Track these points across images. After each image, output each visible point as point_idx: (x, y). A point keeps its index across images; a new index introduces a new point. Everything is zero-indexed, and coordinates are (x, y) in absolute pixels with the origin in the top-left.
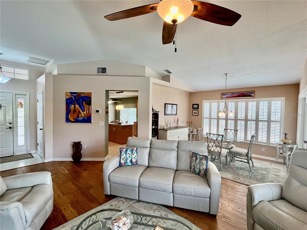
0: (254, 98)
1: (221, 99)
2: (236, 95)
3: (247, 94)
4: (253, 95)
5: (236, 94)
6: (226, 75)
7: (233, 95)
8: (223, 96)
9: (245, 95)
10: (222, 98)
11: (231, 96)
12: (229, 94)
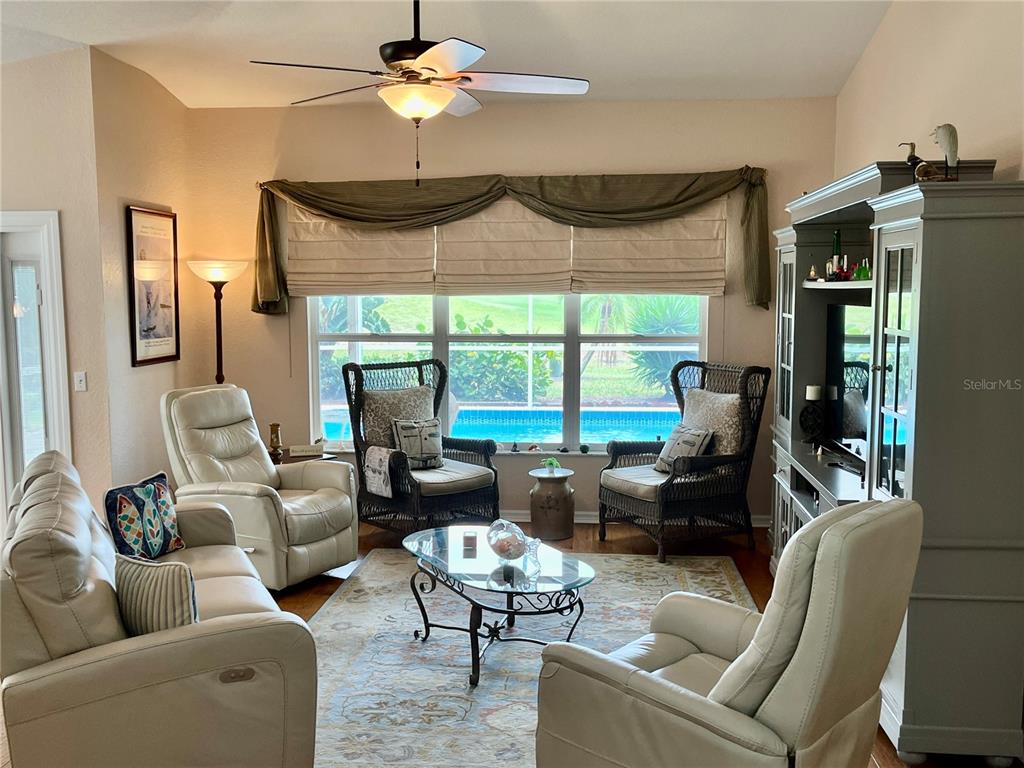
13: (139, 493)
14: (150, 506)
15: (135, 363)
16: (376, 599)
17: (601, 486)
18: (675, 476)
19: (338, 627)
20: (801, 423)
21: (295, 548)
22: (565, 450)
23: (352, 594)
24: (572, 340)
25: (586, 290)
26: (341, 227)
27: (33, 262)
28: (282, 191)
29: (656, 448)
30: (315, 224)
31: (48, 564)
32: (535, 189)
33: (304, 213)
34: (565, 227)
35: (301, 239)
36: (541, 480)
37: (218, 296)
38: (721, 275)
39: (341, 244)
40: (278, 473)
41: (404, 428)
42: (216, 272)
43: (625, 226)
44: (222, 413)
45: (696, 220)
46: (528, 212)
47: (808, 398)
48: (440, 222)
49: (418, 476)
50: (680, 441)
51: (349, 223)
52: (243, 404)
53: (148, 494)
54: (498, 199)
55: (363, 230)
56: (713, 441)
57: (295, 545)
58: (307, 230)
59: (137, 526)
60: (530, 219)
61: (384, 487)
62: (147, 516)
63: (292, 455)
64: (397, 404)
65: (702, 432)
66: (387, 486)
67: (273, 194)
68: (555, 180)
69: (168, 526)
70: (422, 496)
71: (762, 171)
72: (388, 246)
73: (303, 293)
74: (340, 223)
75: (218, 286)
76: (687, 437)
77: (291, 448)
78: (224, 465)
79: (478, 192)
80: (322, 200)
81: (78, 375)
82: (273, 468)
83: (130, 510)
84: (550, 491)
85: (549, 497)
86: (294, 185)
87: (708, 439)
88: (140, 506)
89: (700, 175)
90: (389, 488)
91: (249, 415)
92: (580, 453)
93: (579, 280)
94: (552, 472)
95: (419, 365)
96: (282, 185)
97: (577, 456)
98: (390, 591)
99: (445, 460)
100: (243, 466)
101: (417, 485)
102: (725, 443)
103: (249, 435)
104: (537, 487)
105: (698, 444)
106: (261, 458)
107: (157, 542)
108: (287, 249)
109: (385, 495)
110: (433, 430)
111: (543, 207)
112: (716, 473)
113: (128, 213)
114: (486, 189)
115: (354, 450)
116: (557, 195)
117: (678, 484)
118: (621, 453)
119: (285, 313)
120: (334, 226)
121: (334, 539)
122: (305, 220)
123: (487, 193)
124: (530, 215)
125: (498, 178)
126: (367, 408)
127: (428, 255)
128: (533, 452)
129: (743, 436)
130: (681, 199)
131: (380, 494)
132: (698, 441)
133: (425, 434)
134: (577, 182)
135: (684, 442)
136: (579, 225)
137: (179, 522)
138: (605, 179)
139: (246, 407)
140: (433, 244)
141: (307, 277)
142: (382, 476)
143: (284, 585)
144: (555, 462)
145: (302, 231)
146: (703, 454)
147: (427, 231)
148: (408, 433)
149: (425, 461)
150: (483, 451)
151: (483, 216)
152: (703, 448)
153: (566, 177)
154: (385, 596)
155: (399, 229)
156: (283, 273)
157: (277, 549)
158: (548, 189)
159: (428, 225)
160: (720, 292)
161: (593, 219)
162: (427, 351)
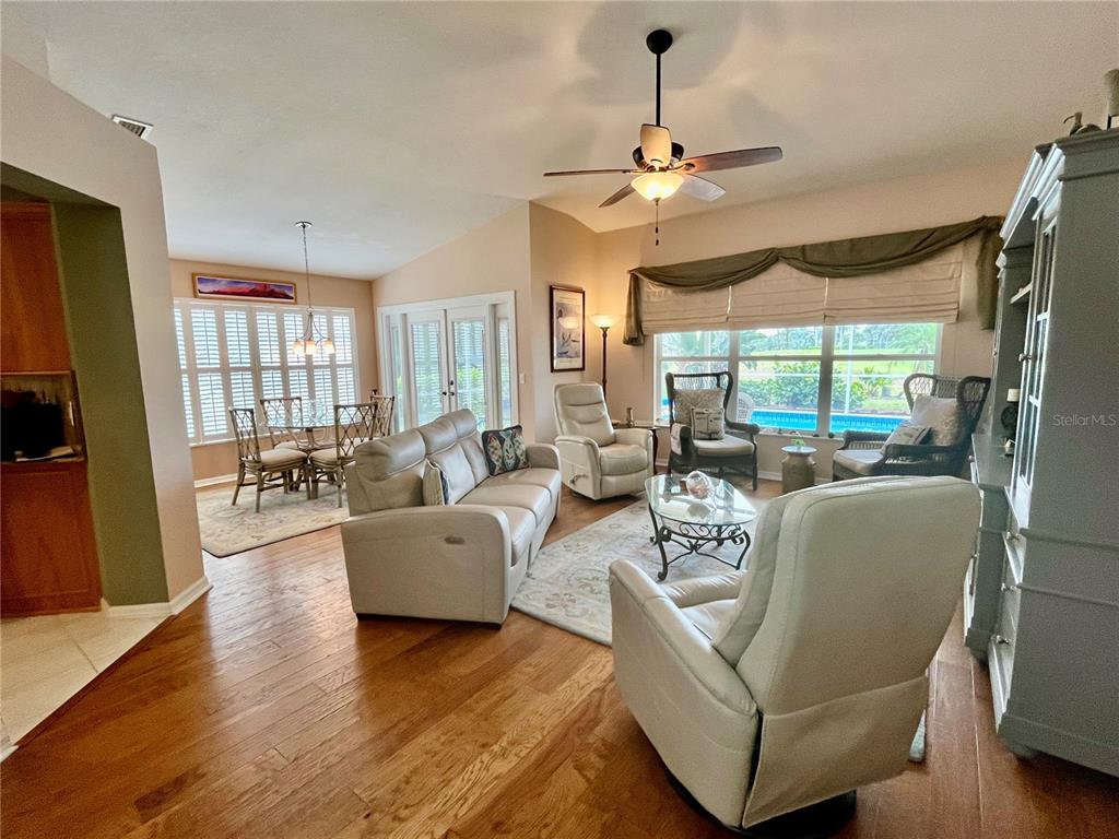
0: (296, 303)
1: (196, 296)
2: (245, 287)
3: (277, 290)
4: (292, 295)
5: (248, 286)
6: (304, 227)
7: (236, 288)
8: (199, 287)
9: (272, 291)
10: (196, 293)
11: (227, 289)
12: (223, 283)
13: (502, 434)
14: (508, 442)
15: (553, 370)
17: (834, 462)
18: (887, 458)
21: (608, 478)
22: (815, 436)
23: (637, 509)
25: (837, 323)
27: (506, 318)
28: (642, 274)
29: (883, 438)
30: (659, 291)
31: (369, 459)
32: (799, 255)
33: (653, 285)
34: (823, 279)
35: (651, 301)
36: (791, 454)
37: (605, 336)
38: (954, 306)
39: (676, 302)
40: (614, 434)
41: (697, 413)
42: (604, 321)
43: (867, 274)
44: (584, 398)
46: (795, 271)
47: (1009, 399)
48: (733, 283)
49: (698, 443)
50: (902, 433)
51: (678, 289)
52: (599, 394)
53: (508, 435)
54: (773, 264)
55: (687, 292)
56: (929, 436)
57: (608, 475)
58: (654, 295)
59: (499, 452)
60: (796, 275)
62: (505, 447)
64: (696, 398)
65: (921, 427)
66: (678, 447)
67: (637, 276)
68: (814, 247)
69: (519, 454)
70: (699, 456)
71: (999, 218)
72: (700, 300)
73: (651, 333)
74: (673, 290)
75: (605, 330)
76: (908, 431)
78: (581, 426)
79: (758, 261)
80: (664, 276)
81: (521, 376)
82: (612, 431)
83: (496, 443)
84: (796, 462)
85: (794, 466)
86: (648, 269)
87: (925, 432)
88: (502, 441)
89: (935, 230)
90: (680, 449)
91: (601, 400)
92: (827, 438)
93: (829, 317)
94: (799, 449)
95: (718, 375)
96: (641, 270)
97: (824, 440)
99: (725, 435)
100: (592, 428)
101: (696, 449)
102: (941, 437)
103: (601, 411)
104: (788, 457)
105: (916, 436)
106: (606, 425)
107: (511, 462)
108: (644, 307)
110: (718, 416)
111: (806, 266)
112: (931, 459)
113: (551, 290)
114: (763, 258)
116: (816, 257)
117: (891, 464)
118: (853, 439)
119: (641, 344)
120: (670, 292)
121: (634, 475)
122: (653, 289)
123: (765, 261)
124: (796, 273)
125: (772, 250)
127: (725, 304)
128: (793, 435)
129: (959, 433)
130: (919, 248)
132: (916, 434)
133: (711, 417)
134: (831, 246)
135: (905, 434)
136: (832, 276)
137: (527, 453)
138: (853, 242)
140: (728, 299)
141: (653, 323)
142: (677, 441)
143: (599, 497)
144: (805, 443)
145: (652, 296)
146: (921, 443)
147: (724, 290)
148: (700, 416)
149: (710, 435)
150: (751, 431)
151: (763, 276)
152: (920, 439)
153: (823, 244)
155: (707, 290)
156: (640, 322)
157: (594, 475)
158: (808, 253)
159: (725, 286)
160: (953, 319)
161: (843, 271)
162: (724, 366)
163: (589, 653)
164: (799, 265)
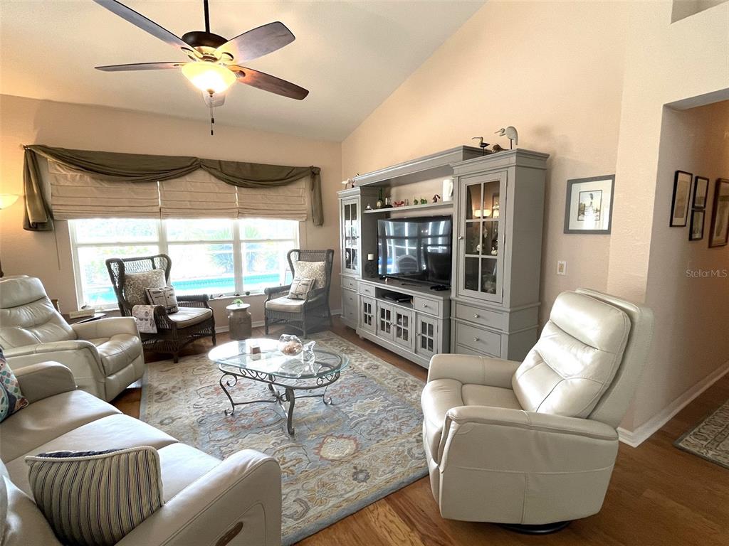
16: (174, 395)
17: (266, 309)
18: (308, 299)
19: (165, 422)
20: (366, 270)
21: (110, 378)
22: (238, 295)
23: (155, 396)
24: (237, 243)
25: (245, 217)
26: (93, 178)
28: (45, 152)
29: (287, 288)
30: (71, 175)
32: (217, 167)
33: (63, 169)
34: (233, 187)
35: (62, 184)
36: (235, 311)
38: (305, 212)
39: (93, 188)
40: (74, 330)
41: (153, 293)
43: (266, 188)
44: (23, 295)
45: (292, 187)
46: (213, 178)
47: (369, 259)
48: (161, 180)
50: (300, 284)
52: (39, 289)
55: (109, 181)
56: (315, 282)
57: (110, 375)
58: (66, 179)
60: (214, 181)
61: (151, 327)
63: (71, 318)
64: (146, 281)
65: (310, 279)
66: (153, 326)
67: (34, 152)
68: (228, 163)
69: (11, 390)
71: (320, 169)
72: (127, 191)
73: (66, 218)
74: (91, 175)
76: (304, 282)
77: (70, 313)
78: (31, 331)
79: (184, 166)
82: (70, 327)
84: (239, 315)
85: (240, 319)
86: (53, 149)
87: (312, 282)
89: (294, 168)
90: (155, 328)
91: (43, 294)
92: (246, 295)
93: (242, 213)
94: (239, 306)
95: (152, 259)
97: (244, 297)
98: (180, 388)
99: (179, 308)
100: (47, 330)
101: (173, 323)
102: (320, 283)
103: (47, 308)
104: (232, 314)
106: (59, 322)
107: (3, 408)
108: (50, 190)
109: (152, 332)
110: (170, 293)
111: (222, 175)
114: (189, 164)
115: (119, 309)
116: (229, 170)
118: (272, 293)
119: (51, 230)
120: (88, 177)
121: (131, 365)
122: (65, 173)
123: (190, 166)
125: (196, 159)
126: (127, 284)
127: (156, 197)
128: (222, 298)
130: (288, 176)
131: (148, 332)
132: (310, 283)
133: (167, 295)
134: (239, 165)
135: (303, 284)
136: (240, 186)
137: (21, 386)
138: (252, 165)
139: (40, 289)
140: (158, 191)
141: (68, 208)
142: (149, 321)
144: (241, 301)
145: (62, 179)
147: (152, 184)
148: (158, 295)
149: (170, 310)
151: (188, 178)
152: (312, 286)
153: (233, 163)
154: (179, 392)
155: (134, 182)
156: (47, 204)
157: (97, 381)
158: (224, 167)
159: (155, 180)
160: (304, 219)
161: (249, 183)
162: (155, 251)
163: (366, 525)
164: (218, 174)
